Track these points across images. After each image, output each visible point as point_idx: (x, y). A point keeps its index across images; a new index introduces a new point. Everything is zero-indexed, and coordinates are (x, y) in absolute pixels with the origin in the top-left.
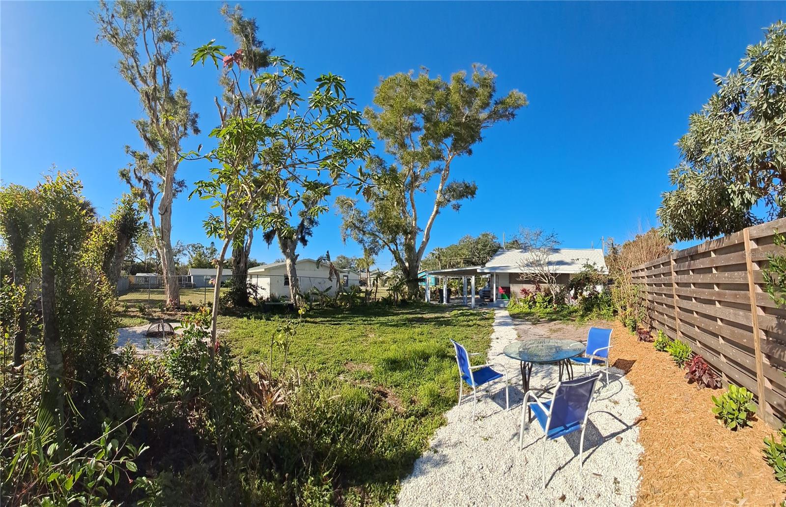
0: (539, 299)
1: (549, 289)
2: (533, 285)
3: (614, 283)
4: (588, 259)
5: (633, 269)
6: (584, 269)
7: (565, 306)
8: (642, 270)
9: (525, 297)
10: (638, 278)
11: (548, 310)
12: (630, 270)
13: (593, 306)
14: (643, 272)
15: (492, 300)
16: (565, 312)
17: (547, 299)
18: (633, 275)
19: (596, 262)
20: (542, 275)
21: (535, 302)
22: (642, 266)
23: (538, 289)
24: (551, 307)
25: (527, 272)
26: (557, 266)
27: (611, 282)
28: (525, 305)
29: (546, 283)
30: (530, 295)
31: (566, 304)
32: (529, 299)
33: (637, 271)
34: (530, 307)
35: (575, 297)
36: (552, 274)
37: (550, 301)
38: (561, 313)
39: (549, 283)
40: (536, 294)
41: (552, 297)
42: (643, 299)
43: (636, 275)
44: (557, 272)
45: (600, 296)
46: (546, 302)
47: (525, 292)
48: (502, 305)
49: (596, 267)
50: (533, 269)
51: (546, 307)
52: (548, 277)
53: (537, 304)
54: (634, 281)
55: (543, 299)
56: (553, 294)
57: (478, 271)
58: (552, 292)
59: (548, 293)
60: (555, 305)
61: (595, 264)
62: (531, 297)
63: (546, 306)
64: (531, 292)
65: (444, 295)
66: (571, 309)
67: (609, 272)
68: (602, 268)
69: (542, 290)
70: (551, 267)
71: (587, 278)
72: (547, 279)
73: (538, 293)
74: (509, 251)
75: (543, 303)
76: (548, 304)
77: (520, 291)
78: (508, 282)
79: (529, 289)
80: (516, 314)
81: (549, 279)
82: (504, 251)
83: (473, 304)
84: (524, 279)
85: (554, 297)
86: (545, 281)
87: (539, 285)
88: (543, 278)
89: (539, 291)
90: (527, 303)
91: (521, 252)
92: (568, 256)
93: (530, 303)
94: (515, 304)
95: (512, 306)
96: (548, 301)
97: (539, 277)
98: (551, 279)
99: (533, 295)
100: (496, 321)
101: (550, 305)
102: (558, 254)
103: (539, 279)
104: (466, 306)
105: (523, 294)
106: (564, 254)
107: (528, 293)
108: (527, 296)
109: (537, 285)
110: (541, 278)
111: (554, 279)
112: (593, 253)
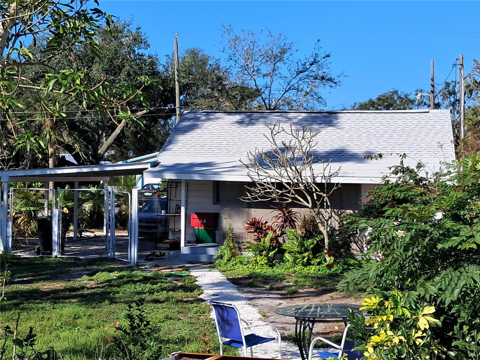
0: (290, 244)
1: (313, 221)
2: (277, 213)
9: (259, 239)
11: (312, 270)
17: (310, 243)
19: (423, 161)
21: (282, 252)
23: (289, 221)
24: (319, 264)
28: (259, 258)
29: (308, 207)
30: (271, 234)
31: (352, 256)
32: (268, 244)
34: (271, 263)
36: (320, 185)
37: (317, 249)
39: (314, 206)
40: (283, 233)
41: (323, 241)
44: (334, 180)
46: (306, 250)
47: (257, 226)
50: (273, 172)
51: (308, 263)
52: (311, 194)
53: (287, 255)
55: (302, 245)
56: (325, 233)
58: (321, 228)
59: (312, 231)
60: (328, 259)
61: (419, 166)
62: (272, 240)
63: (309, 260)
64: (270, 228)
69: (298, 223)
72: (309, 198)
73: (288, 230)
74: (210, 119)
75: (301, 253)
76: (311, 256)
77: (247, 225)
78: (211, 200)
79: (266, 222)
80: (241, 279)
81: (315, 198)
82: (198, 119)
83: (132, 256)
84: (256, 198)
85: (326, 241)
86: (306, 203)
87: (291, 211)
88: (299, 198)
89: (291, 225)
90: (264, 253)
91: (241, 123)
92: (356, 135)
93: (271, 254)
94: (234, 255)
95: (229, 260)
96: (312, 249)
97: (292, 194)
98: (318, 199)
99: (278, 236)
100: (205, 292)
101: (316, 258)
102: (332, 128)
103: (290, 201)
104: (113, 260)
105: (253, 232)
106: (346, 126)
107: (265, 230)
108: (262, 239)
109: (288, 213)
110: (296, 196)
111: (326, 199)
112: (423, 122)
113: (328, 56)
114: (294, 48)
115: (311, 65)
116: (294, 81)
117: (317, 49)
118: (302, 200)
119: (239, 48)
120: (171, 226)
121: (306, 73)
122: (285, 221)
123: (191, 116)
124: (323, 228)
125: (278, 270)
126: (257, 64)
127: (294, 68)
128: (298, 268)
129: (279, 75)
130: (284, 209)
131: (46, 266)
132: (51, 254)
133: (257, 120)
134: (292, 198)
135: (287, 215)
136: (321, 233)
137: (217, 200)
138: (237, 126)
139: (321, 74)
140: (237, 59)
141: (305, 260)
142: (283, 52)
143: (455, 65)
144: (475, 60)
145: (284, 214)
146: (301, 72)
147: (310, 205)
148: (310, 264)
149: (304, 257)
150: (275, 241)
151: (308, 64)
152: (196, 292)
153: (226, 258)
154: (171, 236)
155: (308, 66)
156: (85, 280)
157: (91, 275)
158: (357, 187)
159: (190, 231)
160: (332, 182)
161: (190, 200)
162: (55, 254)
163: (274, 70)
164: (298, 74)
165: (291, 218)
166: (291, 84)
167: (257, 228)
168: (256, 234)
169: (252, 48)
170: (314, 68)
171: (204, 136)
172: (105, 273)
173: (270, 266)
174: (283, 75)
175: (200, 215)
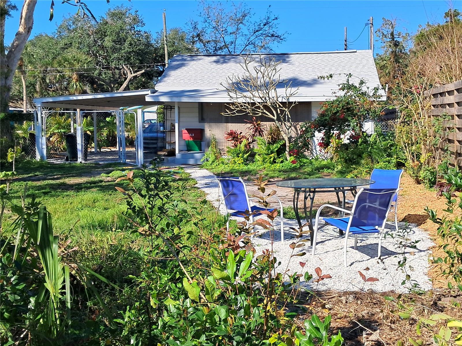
0: (259, 147)
1: (277, 130)
2: (249, 125)
3: (397, 117)
4: (350, 75)
5: (435, 91)
6: (342, 93)
7: (305, 161)
8: (450, 93)
9: (236, 146)
10: (443, 106)
11: (278, 166)
12: (429, 92)
13: (360, 156)
14: (452, 97)
15: (172, 153)
16: (308, 169)
17: (275, 147)
18: (434, 101)
20: (266, 107)
21: (253, 154)
22: (450, 87)
23: (259, 131)
24: (282, 162)
25: (241, 100)
26: (294, 90)
27: (391, 114)
28: (236, 159)
29: (273, 120)
30: (245, 142)
31: (305, 157)
32: (243, 149)
33: (442, 94)
34: (246, 161)
35: (325, 144)
37: (280, 151)
38: (302, 171)
39: (279, 119)
40: (254, 141)
41: (284, 145)
42: (450, 141)
43: (439, 100)
45: (371, 139)
46: (272, 152)
47: (234, 136)
48: (191, 162)
49: (364, 89)
50: (248, 94)
52: (276, 109)
53: (257, 157)
54: (436, 111)
55: (269, 149)
56: (286, 139)
57: (148, 99)
59: (275, 137)
60: (289, 158)
61: (362, 83)
62: (245, 146)
63: (274, 159)
64: (244, 137)
65: (79, 147)
66: (316, 164)
67: (388, 98)
68: (376, 89)
69: (265, 133)
70: (281, 92)
71: (348, 109)
72: (274, 112)
73: (258, 138)
74: (194, 60)
75: (268, 154)
76: (276, 157)
77: (226, 136)
78: (197, 119)
79: (241, 133)
80: (225, 173)
81: (279, 112)
82: (185, 60)
83: (139, 161)
84: (234, 113)
85: (287, 144)
86: (271, 116)
87: (259, 124)
88: (267, 112)
89: (260, 134)
90: (240, 155)
91: (217, 62)
92: (304, 69)
93: (245, 156)
94: (216, 158)
95: (213, 162)
96: (277, 151)
97: (262, 110)
98: (282, 113)
99: (250, 143)
100: (199, 182)
101: (280, 158)
102: (286, 64)
103: (260, 114)
104: (125, 164)
105: (231, 140)
106: (297, 64)
107: (240, 139)
108: (239, 145)
109: (257, 125)
110: (265, 111)
111: (288, 113)
112: (353, 59)
113: (276, 18)
114: (252, 12)
115: (265, 25)
116: (252, 38)
117: (268, 13)
118: (269, 114)
119: (212, 14)
120: (168, 139)
121: (261, 32)
122: (256, 132)
123: (180, 58)
124: (285, 135)
125: (251, 167)
126: (225, 26)
127: (252, 28)
128: (267, 165)
129: (241, 34)
130: (255, 122)
131: (73, 168)
132: (77, 161)
133: (229, 59)
134: (262, 113)
135: (257, 126)
136: (283, 139)
137: (202, 120)
138: (215, 64)
139: (271, 32)
140: (210, 21)
141: (272, 159)
142: (244, 16)
143: (367, 24)
144: (383, 18)
145: (255, 126)
146: (257, 31)
147: (275, 118)
148: (275, 162)
149: (271, 158)
150: (248, 147)
151: (262, 24)
152: (191, 183)
153: (210, 160)
154: (168, 147)
155: (262, 27)
156: (103, 177)
157: (108, 173)
158: (309, 104)
159: (183, 143)
160: (290, 101)
161: (181, 119)
162: (79, 160)
163: (237, 29)
164: (255, 33)
165: (260, 129)
166: (250, 40)
167: (234, 138)
168: (233, 142)
169: (220, 14)
170: (266, 28)
171: (190, 73)
172: (119, 172)
173: (245, 165)
174: (244, 34)
175: (189, 131)
